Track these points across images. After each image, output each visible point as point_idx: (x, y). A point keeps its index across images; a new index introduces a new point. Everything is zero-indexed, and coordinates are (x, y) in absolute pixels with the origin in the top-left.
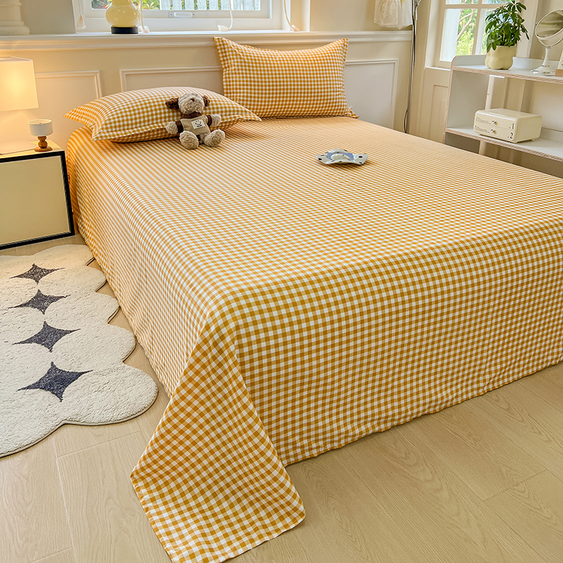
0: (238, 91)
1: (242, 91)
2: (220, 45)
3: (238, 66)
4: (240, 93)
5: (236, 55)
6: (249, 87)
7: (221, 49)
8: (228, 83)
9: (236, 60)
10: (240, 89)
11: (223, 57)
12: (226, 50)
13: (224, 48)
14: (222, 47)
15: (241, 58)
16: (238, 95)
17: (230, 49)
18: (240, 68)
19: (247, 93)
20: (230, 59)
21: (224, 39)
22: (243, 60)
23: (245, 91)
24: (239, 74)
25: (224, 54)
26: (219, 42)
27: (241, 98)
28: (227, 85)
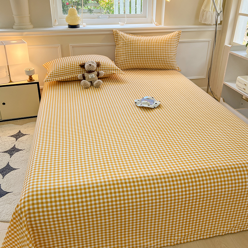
0: (121, 56)
1: (123, 56)
2: (115, 34)
3: (122, 44)
4: (122, 57)
5: (122, 39)
6: (126, 55)
7: (116, 36)
8: (117, 52)
9: (121, 42)
10: (122, 55)
11: (116, 39)
12: (118, 36)
13: (117, 36)
14: (116, 35)
15: (124, 41)
16: (121, 58)
17: (120, 36)
18: (123, 45)
19: (125, 57)
20: (119, 41)
21: (118, 31)
22: (125, 42)
23: (124, 56)
24: (122, 48)
25: (117, 38)
26: (115, 32)
27: (122, 60)
28: (117, 53)
